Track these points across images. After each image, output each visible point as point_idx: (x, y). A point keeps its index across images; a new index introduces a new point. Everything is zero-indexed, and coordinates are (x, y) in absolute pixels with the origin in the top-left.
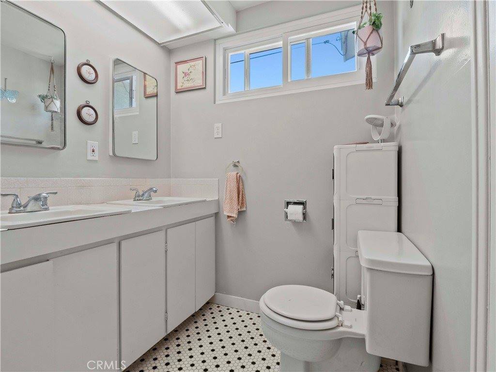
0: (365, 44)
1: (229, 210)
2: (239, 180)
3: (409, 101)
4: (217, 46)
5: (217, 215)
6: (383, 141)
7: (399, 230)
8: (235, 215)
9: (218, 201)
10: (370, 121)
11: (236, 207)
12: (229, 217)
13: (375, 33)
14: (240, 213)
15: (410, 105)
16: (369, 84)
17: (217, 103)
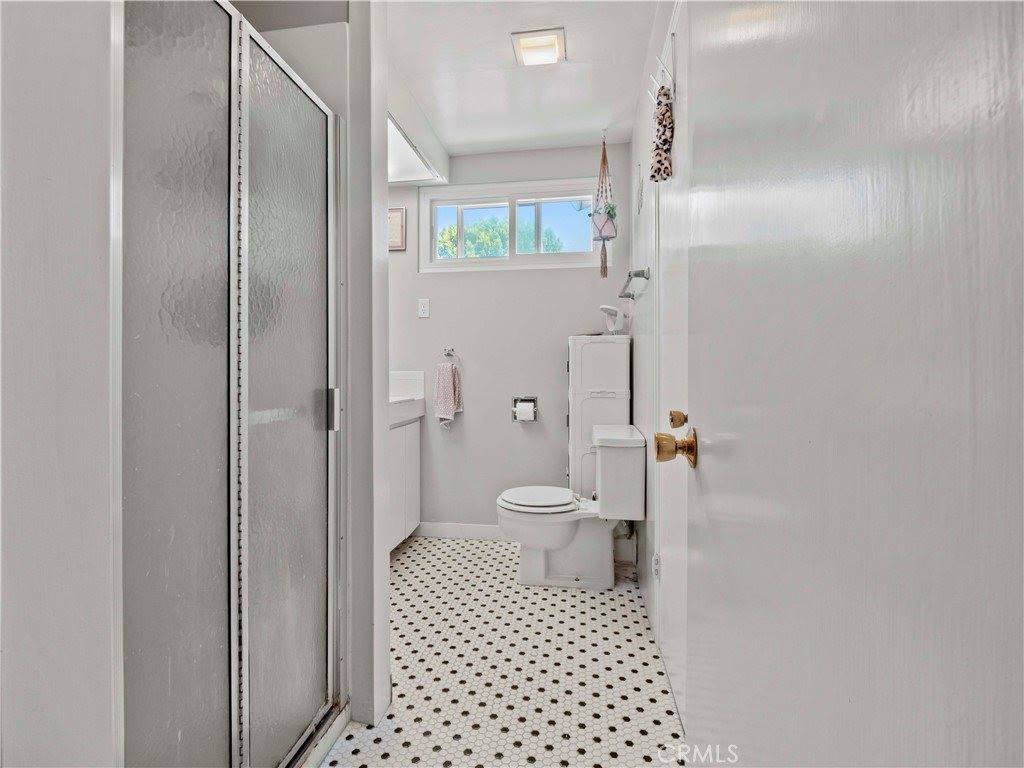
0: (601, 232)
1: (443, 410)
2: (455, 374)
3: (640, 295)
4: (421, 196)
5: (422, 419)
6: (617, 333)
7: (631, 423)
8: (451, 417)
9: (424, 401)
10: (605, 310)
11: (452, 407)
12: (442, 419)
13: (609, 222)
14: (457, 414)
15: (642, 299)
16: (604, 271)
17: (421, 271)
